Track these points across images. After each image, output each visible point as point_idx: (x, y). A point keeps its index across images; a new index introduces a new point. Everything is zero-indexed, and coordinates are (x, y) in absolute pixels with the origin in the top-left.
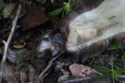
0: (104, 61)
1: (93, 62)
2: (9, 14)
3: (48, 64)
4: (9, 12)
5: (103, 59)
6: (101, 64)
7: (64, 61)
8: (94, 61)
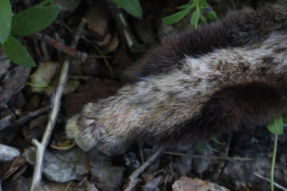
0: (244, 167)
1: (220, 171)
2: (45, 84)
3: (129, 180)
4: (44, 80)
5: (242, 164)
6: (237, 174)
7: (162, 174)
8: (223, 169)
